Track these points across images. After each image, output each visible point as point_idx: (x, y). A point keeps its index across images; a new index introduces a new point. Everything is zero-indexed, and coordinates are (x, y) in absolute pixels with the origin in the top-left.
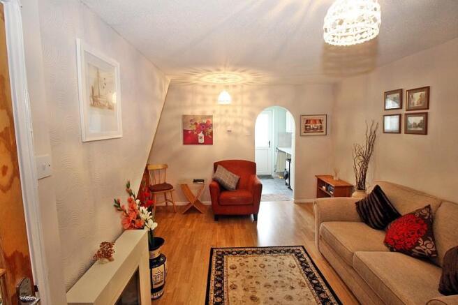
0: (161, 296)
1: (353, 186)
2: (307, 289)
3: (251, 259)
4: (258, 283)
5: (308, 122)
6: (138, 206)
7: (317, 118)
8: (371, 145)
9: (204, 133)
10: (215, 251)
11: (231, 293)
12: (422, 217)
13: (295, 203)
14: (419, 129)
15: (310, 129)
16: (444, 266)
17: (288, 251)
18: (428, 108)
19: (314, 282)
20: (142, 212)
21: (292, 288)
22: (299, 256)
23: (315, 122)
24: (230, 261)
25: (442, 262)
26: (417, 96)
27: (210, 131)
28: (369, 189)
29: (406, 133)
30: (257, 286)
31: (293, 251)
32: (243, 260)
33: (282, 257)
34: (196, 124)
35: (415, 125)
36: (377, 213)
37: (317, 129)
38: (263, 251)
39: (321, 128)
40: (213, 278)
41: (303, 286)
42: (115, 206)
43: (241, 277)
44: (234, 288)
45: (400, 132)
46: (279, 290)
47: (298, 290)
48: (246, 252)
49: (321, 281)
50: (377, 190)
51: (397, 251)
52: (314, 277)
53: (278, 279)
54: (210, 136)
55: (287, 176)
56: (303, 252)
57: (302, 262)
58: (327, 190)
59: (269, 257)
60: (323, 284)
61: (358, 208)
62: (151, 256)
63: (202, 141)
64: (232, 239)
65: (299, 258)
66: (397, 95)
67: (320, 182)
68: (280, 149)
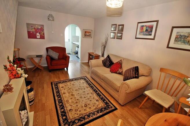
0: (33, 104)
1: (100, 56)
2: (89, 88)
3: (68, 83)
4: (73, 90)
5: (86, 32)
6: (16, 68)
7: (89, 31)
8: (106, 42)
9: (40, 33)
10: (53, 83)
11: (64, 95)
12: (119, 63)
13: (81, 63)
14: (120, 38)
15: (86, 35)
16: (124, 75)
17: (81, 78)
18: (123, 31)
19: (91, 86)
20: (19, 71)
21: (85, 89)
22: (85, 79)
23: (88, 32)
24: (60, 85)
25: (123, 74)
26: (120, 27)
27: (43, 32)
28: (105, 56)
29: (117, 39)
30: (73, 91)
31: (83, 78)
32: (66, 84)
33: (80, 81)
34: (35, 28)
35: (119, 36)
36: (108, 63)
37: (89, 35)
38: (72, 80)
39: (90, 35)
40: (55, 92)
41: (88, 88)
42: (4, 68)
43: (66, 90)
44: (64, 93)
45: (115, 38)
46: (80, 90)
47: (86, 89)
48: (66, 81)
49: (93, 85)
50: (108, 56)
51: (113, 73)
52: (91, 85)
53: (79, 87)
54: (43, 35)
55: (77, 53)
56: (86, 78)
57: (86, 81)
58: (92, 57)
59: (75, 81)
60: (93, 86)
61: (103, 62)
62: (27, 88)
63: (39, 37)
64: (59, 78)
65: (85, 80)
66: (115, 26)
67: (90, 55)
68: (73, 42)
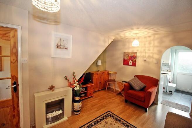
3: (118, 125)
9: (132, 60)
10: (109, 112)
24: (109, 120)
27: (135, 60)
32: (114, 123)
34: (129, 56)
40: (95, 120)
42: (65, 78)
48: (120, 121)
54: (134, 62)
63: (131, 64)
